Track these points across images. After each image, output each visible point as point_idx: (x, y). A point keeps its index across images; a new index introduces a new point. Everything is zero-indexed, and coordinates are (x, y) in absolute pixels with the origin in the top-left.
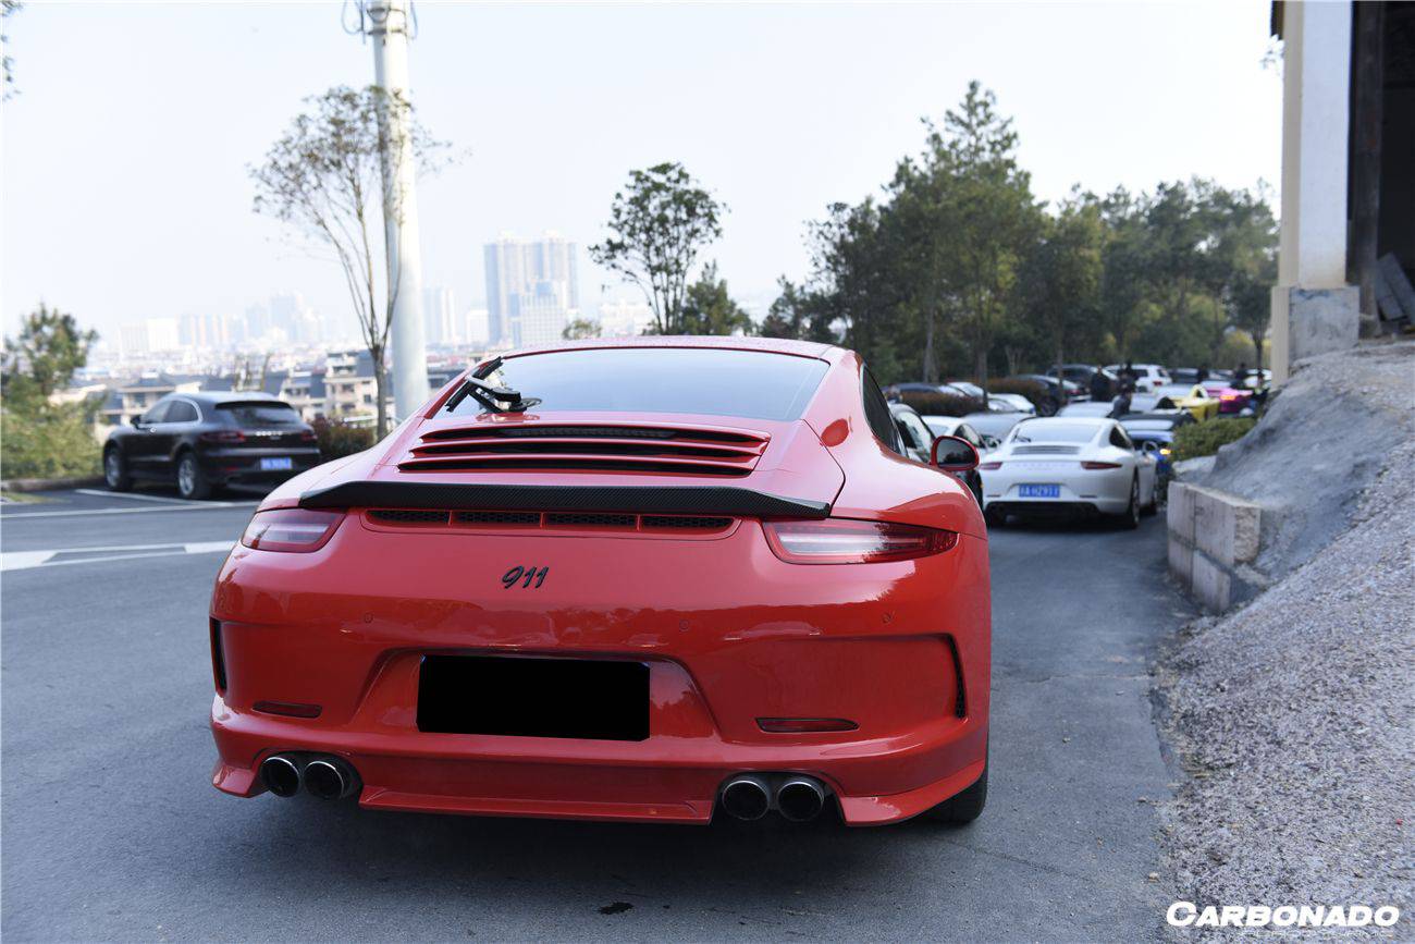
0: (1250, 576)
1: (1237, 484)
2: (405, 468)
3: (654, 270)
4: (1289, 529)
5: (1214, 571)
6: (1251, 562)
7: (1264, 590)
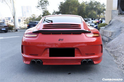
0: (111, 38)
1: (108, 29)
2: (43, 29)
3: (42, 9)
4: (114, 34)
5: (106, 38)
6: (111, 37)
7: (113, 39)
